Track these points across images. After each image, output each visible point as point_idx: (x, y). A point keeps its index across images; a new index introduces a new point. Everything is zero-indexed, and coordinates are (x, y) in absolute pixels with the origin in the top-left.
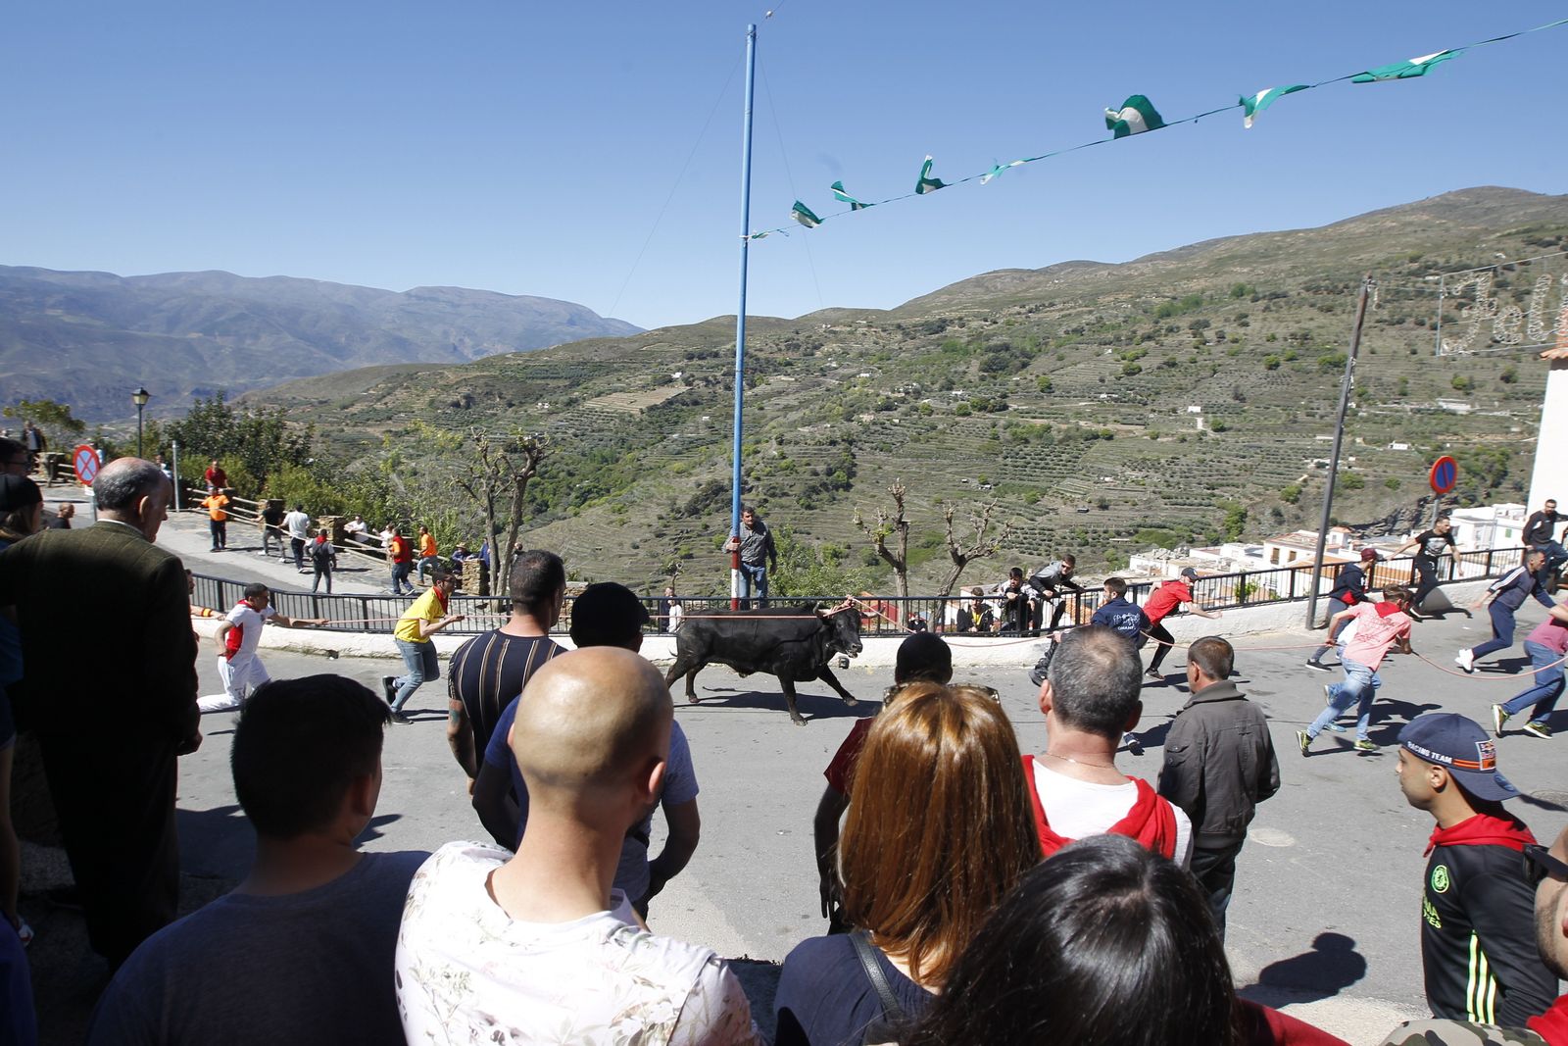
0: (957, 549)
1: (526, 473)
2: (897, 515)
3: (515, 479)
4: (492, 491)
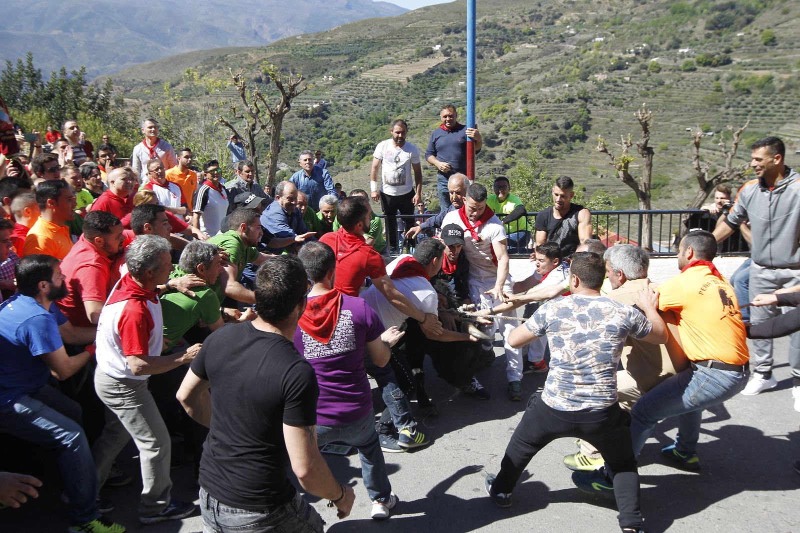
0: (704, 174)
1: (281, 109)
2: (643, 142)
3: (271, 116)
4: (253, 130)
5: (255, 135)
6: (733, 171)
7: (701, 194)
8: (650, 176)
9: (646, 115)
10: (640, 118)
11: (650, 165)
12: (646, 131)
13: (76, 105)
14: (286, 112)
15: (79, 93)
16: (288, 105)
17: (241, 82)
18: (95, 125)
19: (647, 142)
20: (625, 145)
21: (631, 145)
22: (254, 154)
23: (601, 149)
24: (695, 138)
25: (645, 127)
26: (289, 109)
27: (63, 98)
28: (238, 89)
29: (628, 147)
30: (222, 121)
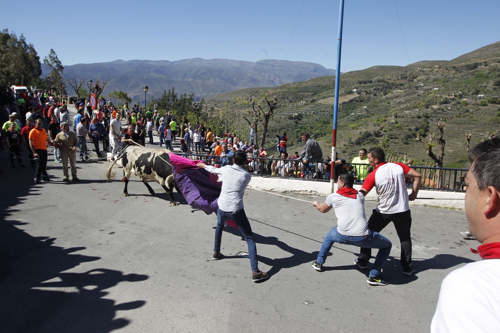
1: (269, 113)
2: (440, 137)
3: (264, 116)
4: (257, 122)
5: (257, 124)
8: (443, 154)
9: (442, 124)
10: (439, 125)
11: (443, 149)
12: (442, 132)
13: (188, 109)
14: (271, 115)
15: (190, 104)
16: (272, 112)
17: (253, 101)
18: (194, 117)
19: (442, 137)
20: (431, 138)
21: (435, 138)
22: (256, 133)
23: (418, 139)
24: (468, 136)
25: (441, 129)
26: (272, 114)
27: (184, 106)
28: (251, 104)
29: (433, 139)
30: (244, 117)
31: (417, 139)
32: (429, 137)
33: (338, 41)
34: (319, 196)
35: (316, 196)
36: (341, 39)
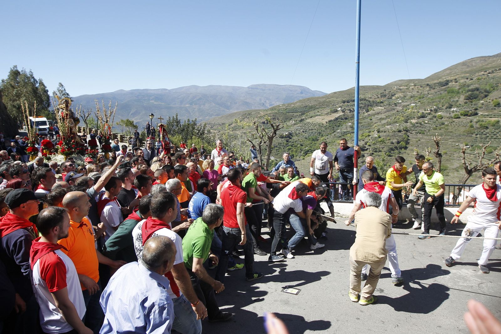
0: (468, 166)
1: (272, 135)
2: (436, 151)
3: (268, 138)
4: (261, 143)
5: (261, 146)
6: (483, 165)
7: (466, 175)
8: (440, 166)
9: (438, 139)
10: (435, 140)
11: (440, 162)
12: (438, 146)
13: (192, 133)
14: (274, 136)
15: (194, 128)
16: (275, 134)
17: (256, 124)
18: (198, 141)
19: (438, 151)
20: (428, 152)
21: (431, 152)
22: (260, 154)
24: (463, 149)
25: (437, 144)
27: (187, 130)
28: (255, 127)
29: (429, 153)
30: (248, 140)
31: (414, 153)
32: (426, 151)
33: (356, 65)
34: (342, 217)
35: (339, 217)
36: (359, 63)
